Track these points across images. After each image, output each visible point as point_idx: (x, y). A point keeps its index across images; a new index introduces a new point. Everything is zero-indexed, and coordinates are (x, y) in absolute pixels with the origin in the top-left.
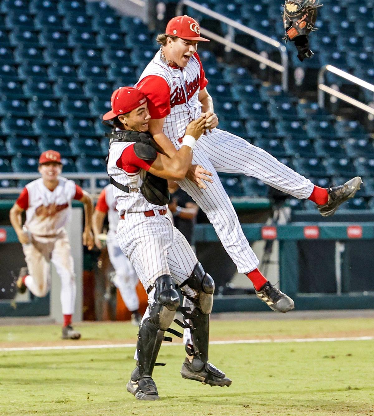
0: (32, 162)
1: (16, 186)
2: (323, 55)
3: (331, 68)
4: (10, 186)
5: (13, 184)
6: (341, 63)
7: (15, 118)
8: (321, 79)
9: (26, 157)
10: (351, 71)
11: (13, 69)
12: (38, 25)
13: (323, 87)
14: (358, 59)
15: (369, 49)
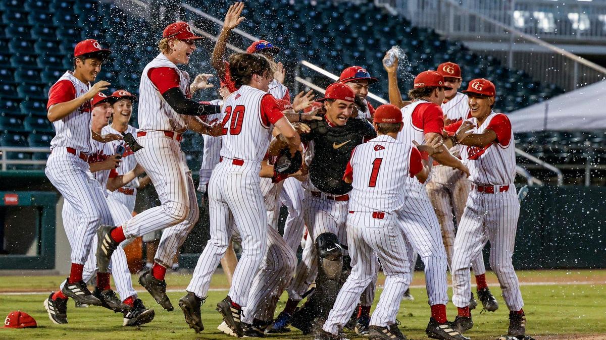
0: (45, 138)
1: (31, 158)
2: (300, 53)
3: (305, 63)
4: (25, 158)
5: (29, 156)
6: (314, 60)
7: (32, 100)
8: (297, 72)
9: (40, 134)
10: (323, 66)
11: (33, 59)
12: (56, 22)
13: (298, 79)
14: (329, 56)
15: (339, 47)
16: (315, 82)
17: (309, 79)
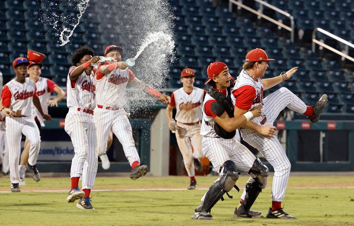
2: (316, 22)
3: (320, 30)
6: (325, 27)
8: (314, 36)
10: (332, 32)
13: (315, 41)
14: (336, 25)
15: (343, 19)
16: (326, 43)
17: (322, 41)
